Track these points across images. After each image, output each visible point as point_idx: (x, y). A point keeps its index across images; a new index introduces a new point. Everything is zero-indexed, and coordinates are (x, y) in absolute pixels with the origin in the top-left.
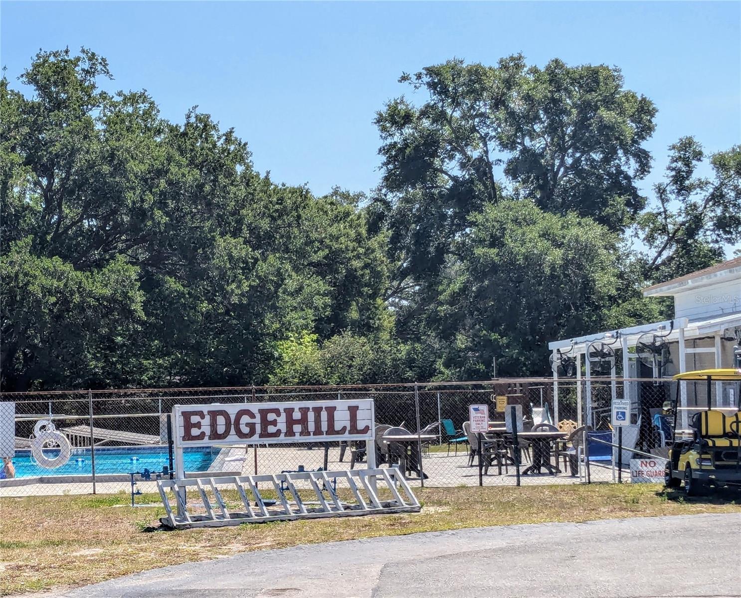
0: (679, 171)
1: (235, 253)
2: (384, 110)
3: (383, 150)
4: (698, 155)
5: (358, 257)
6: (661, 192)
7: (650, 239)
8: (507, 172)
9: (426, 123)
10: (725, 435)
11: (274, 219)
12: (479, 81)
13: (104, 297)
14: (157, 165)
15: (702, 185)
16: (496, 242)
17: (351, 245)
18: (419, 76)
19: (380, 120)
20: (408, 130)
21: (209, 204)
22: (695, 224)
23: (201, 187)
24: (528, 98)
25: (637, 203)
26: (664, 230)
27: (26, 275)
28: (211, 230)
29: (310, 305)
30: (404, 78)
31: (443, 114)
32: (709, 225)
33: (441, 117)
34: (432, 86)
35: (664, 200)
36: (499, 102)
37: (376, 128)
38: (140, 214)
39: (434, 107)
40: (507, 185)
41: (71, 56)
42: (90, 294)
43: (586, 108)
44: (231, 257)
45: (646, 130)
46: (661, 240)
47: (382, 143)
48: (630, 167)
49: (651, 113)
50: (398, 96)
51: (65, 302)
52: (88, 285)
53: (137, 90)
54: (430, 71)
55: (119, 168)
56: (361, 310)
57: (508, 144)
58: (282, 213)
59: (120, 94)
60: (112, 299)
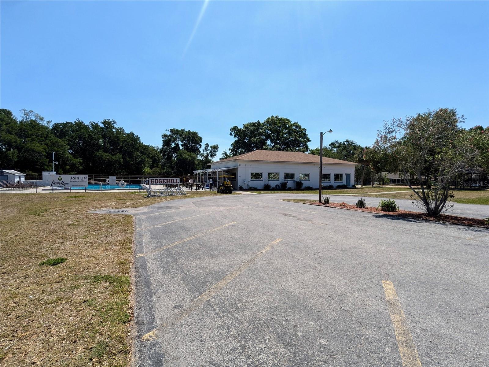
0: (206, 148)
1: (138, 154)
2: (163, 134)
3: (163, 141)
4: (209, 146)
5: (156, 156)
6: (203, 150)
7: (201, 157)
8: (181, 146)
9: (169, 137)
10: (227, 185)
11: (144, 150)
12: (178, 132)
13: (116, 160)
14: (125, 140)
15: (209, 150)
16: (181, 156)
17: (155, 154)
18: (169, 130)
19: (162, 136)
20: (167, 138)
21: (133, 146)
22: (208, 155)
23: (132, 143)
24: (185, 135)
25: (200, 152)
26: (203, 156)
27: (102, 155)
28: (134, 150)
29: (149, 163)
30: (166, 130)
31: (172, 136)
32: (210, 156)
33: (172, 137)
34: (171, 132)
35: (204, 152)
36: (181, 135)
37: (162, 137)
38: (122, 147)
39: (171, 135)
40: (181, 148)
41: (111, 120)
42: (113, 159)
43: (193, 137)
44: (137, 155)
45: (201, 141)
46: (203, 157)
47: (163, 140)
48: (199, 147)
49: (202, 139)
50: (165, 133)
51: (109, 160)
52: (113, 158)
53: (121, 127)
54: (170, 130)
55: (119, 139)
56: (156, 165)
57: (182, 142)
58: (145, 149)
59: (118, 127)
60: (117, 160)
